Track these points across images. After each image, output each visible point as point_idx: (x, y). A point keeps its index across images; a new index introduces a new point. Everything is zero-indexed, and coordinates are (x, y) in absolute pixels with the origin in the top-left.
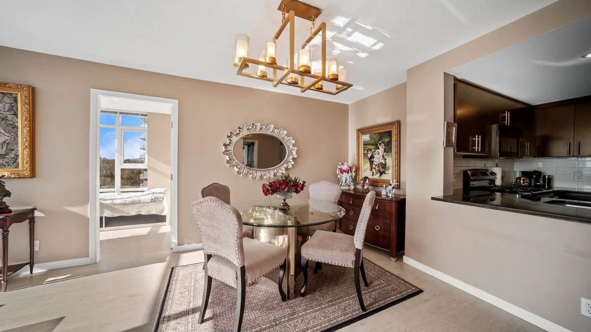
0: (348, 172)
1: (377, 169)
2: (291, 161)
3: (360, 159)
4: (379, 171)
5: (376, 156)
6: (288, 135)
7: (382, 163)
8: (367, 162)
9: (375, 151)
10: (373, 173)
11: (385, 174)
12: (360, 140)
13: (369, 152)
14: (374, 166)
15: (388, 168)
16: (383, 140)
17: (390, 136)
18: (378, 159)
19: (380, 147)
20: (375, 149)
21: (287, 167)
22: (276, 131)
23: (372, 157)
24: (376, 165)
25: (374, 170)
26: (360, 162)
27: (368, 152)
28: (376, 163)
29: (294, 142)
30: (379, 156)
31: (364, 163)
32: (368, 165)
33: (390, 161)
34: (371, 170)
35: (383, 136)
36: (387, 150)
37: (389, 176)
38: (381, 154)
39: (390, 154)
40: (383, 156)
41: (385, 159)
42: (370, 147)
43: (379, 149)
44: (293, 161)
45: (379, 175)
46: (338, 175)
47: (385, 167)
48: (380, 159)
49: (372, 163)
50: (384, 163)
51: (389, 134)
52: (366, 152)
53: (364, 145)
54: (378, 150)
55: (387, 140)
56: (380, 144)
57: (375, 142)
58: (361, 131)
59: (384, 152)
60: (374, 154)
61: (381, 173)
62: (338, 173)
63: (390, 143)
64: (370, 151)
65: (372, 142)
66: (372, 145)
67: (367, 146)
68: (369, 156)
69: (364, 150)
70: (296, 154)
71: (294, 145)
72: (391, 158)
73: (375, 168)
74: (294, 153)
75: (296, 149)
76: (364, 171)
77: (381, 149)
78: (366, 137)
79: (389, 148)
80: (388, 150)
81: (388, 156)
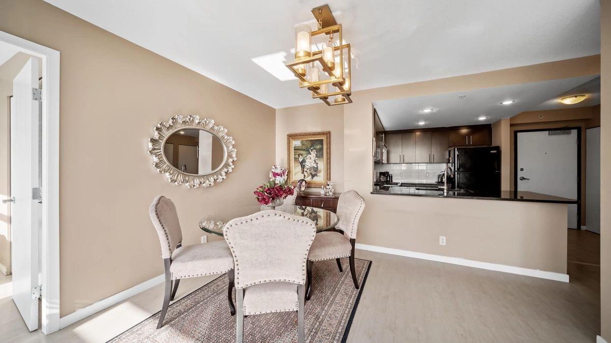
0: (281, 176)
1: (308, 171)
2: (231, 164)
3: (291, 163)
4: (311, 174)
5: (307, 161)
6: (228, 134)
7: (314, 167)
8: (298, 166)
9: (306, 156)
10: (305, 176)
11: (317, 176)
12: (291, 145)
13: (301, 157)
14: (305, 170)
15: (320, 171)
16: (315, 147)
17: (322, 144)
18: (309, 163)
19: (312, 153)
20: (306, 154)
21: (228, 171)
22: (216, 128)
23: (304, 161)
24: (308, 169)
25: (305, 173)
26: (291, 165)
27: (299, 156)
28: (307, 167)
29: (233, 142)
30: (311, 160)
31: (295, 167)
32: (299, 168)
33: (322, 165)
34: (303, 173)
35: (314, 143)
36: (318, 155)
37: (320, 178)
38: (313, 159)
39: (322, 159)
40: (315, 161)
41: (317, 164)
42: (301, 152)
43: (311, 154)
44: (233, 164)
45: (311, 177)
46: (271, 178)
47: (317, 170)
48: (312, 163)
49: (303, 167)
50: (316, 167)
51: (321, 142)
52: (297, 156)
53: (295, 150)
54: (309, 155)
55: (318, 147)
56: (312, 150)
57: (307, 148)
58: (291, 137)
59: (316, 157)
60: (305, 159)
61: (313, 176)
62: (270, 176)
63: (321, 149)
64: (302, 155)
65: (304, 148)
66: (304, 150)
67: (298, 151)
68: (301, 160)
69: (295, 155)
70: (236, 157)
71: (234, 146)
72: (322, 163)
73: (306, 171)
74: (234, 155)
75: (235, 150)
76: (295, 174)
77: (313, 154)
78: (297, 143)
79: (320, 154)
80: (320, 155)
81: (320, 160)
